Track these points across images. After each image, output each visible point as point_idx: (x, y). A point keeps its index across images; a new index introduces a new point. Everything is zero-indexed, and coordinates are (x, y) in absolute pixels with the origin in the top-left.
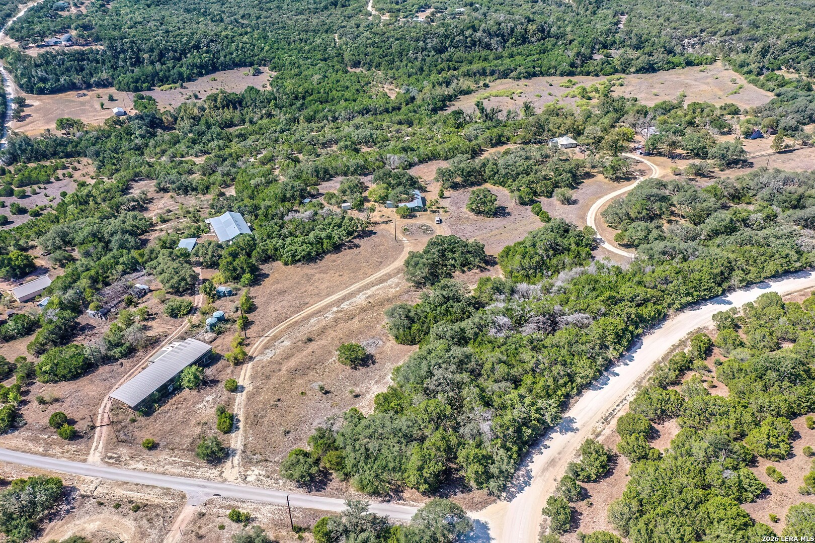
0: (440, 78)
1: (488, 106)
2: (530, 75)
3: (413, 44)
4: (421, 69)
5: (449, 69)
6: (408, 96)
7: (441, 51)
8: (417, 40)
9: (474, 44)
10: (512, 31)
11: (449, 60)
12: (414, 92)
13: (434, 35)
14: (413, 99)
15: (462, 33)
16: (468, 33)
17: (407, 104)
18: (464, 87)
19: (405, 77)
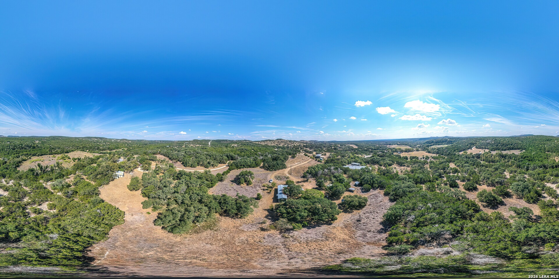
0: (15, 155)
1: (43, 164)
2: (42, 155)
3: (6, 147)
4: (9, 154)
5: (17, 154)
6: (4, 161)
7: (14, 149)
8: (7, 146)
9: (22, 148)
10: (31, 146)
11: (17, 151)
12: (6, 160)
13: (12, 146)
14: (6, 162)
15: (19, 145)
16: (20, 146)
17: (3, 164)
18: (24, 159)
19: (3, 155)
